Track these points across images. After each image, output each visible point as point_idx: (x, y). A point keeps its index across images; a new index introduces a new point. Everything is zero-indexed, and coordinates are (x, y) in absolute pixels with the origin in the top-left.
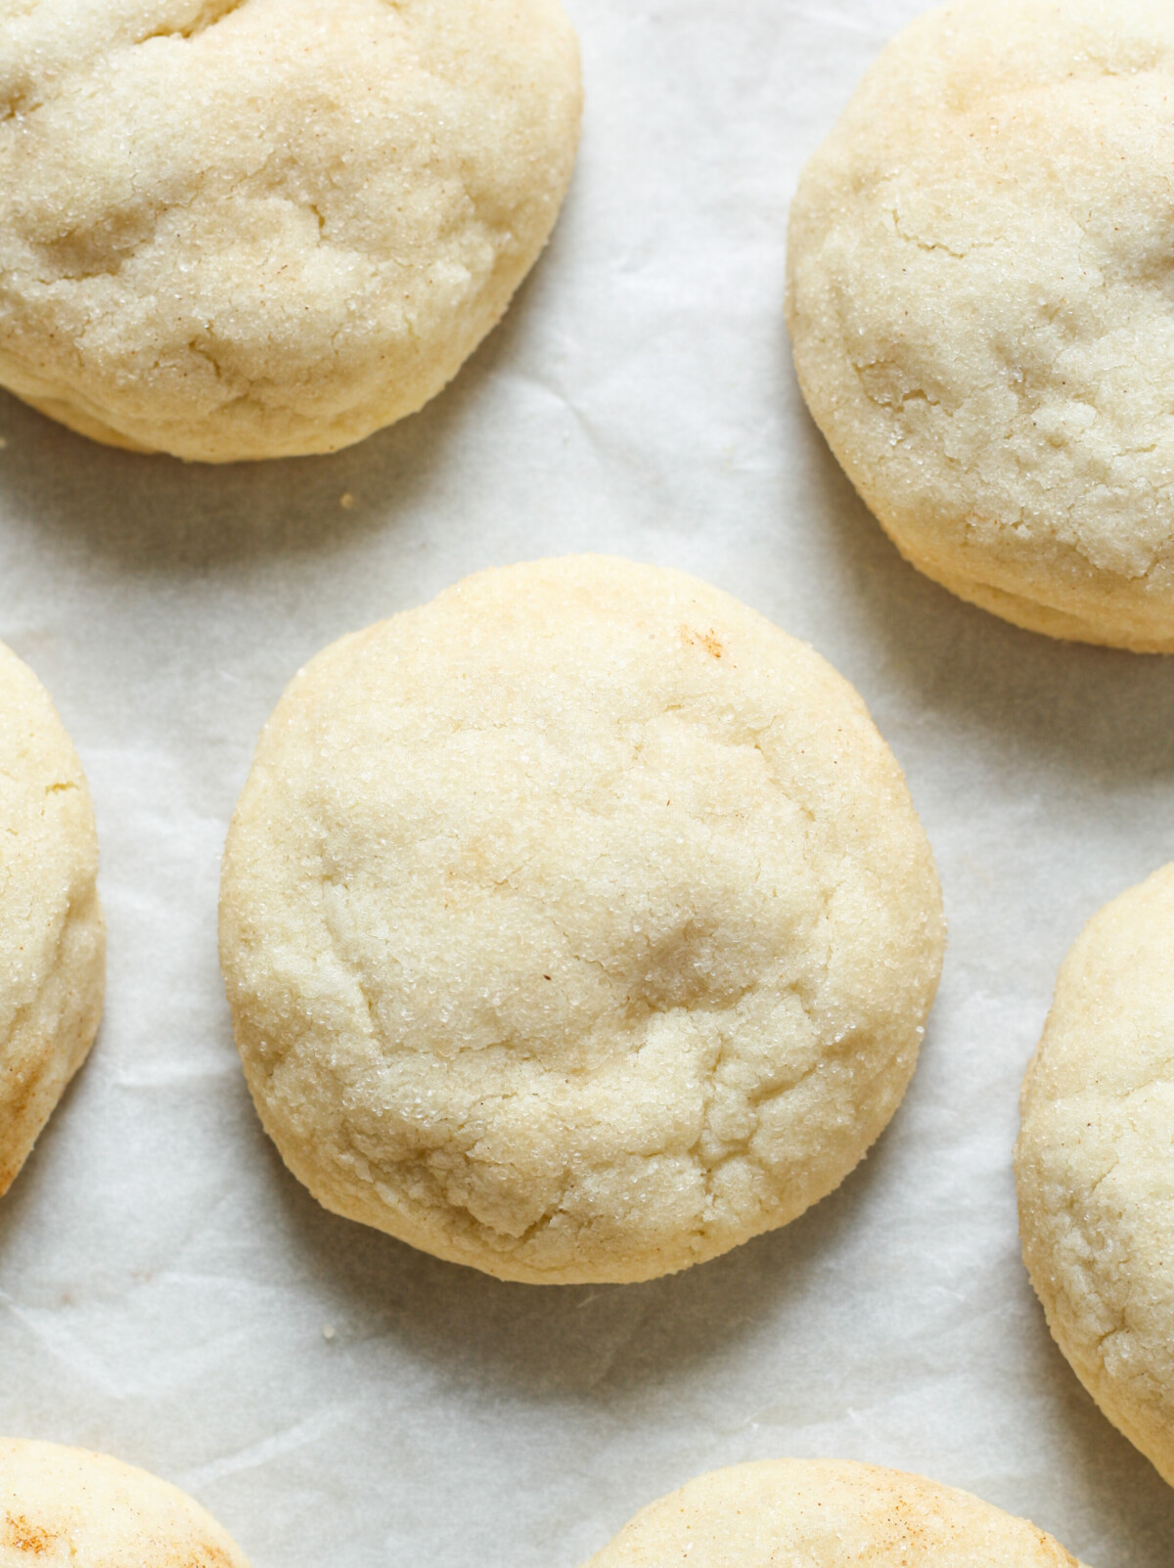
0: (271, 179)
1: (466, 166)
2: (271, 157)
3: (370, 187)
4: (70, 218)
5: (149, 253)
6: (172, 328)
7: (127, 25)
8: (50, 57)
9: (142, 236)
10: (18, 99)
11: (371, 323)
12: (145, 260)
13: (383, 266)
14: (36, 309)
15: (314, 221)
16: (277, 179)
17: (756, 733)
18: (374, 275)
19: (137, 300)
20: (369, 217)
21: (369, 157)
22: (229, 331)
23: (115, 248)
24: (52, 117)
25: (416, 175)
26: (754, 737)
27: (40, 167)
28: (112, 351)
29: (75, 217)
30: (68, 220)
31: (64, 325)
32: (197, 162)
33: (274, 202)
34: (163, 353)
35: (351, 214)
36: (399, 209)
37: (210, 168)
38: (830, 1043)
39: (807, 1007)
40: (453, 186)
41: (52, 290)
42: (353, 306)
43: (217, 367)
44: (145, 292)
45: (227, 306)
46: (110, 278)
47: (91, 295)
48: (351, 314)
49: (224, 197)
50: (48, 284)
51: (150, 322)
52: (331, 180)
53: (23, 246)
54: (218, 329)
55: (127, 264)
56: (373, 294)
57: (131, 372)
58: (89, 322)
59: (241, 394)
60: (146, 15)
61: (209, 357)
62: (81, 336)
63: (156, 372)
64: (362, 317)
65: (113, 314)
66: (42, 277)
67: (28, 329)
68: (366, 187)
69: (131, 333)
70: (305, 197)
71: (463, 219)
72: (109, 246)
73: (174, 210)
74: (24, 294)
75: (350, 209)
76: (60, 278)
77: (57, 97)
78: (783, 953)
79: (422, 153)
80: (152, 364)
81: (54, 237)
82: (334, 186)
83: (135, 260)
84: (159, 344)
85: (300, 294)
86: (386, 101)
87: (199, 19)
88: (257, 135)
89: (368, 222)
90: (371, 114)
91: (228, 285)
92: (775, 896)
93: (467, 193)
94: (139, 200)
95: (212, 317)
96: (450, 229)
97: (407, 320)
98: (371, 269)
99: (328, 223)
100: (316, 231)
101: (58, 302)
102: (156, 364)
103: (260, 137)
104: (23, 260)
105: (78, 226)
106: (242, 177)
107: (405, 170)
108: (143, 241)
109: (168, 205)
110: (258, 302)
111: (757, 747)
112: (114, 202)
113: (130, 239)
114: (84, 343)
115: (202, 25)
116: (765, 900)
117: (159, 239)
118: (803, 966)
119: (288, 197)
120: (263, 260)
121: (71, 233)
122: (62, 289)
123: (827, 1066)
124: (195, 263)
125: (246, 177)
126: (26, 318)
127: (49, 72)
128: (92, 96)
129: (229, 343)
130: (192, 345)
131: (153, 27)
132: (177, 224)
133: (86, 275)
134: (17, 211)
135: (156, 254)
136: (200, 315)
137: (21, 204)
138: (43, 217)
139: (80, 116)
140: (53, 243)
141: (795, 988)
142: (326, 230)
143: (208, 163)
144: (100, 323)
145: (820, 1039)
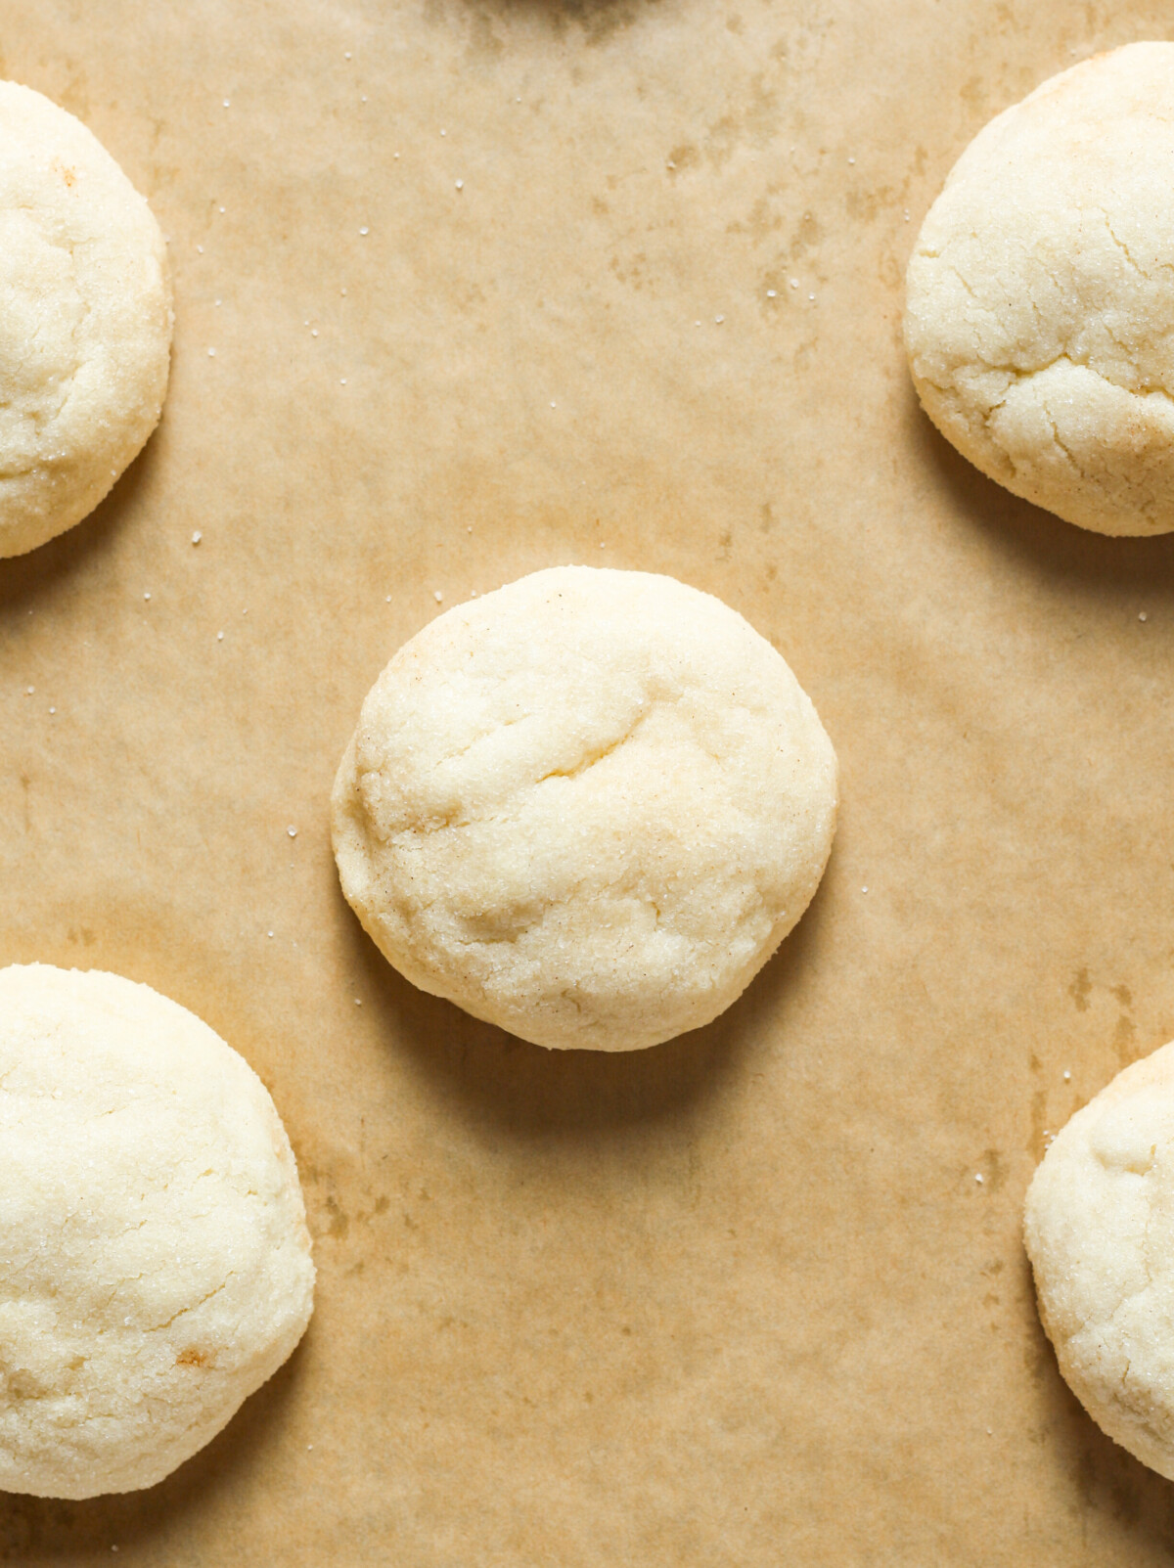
0: (626, 888)
1: (759, 874)
2: (626, 872)
3: (694, 893)
4: (485, 906)
5: (538, 932)
6: (551, 983)
7: (532, 770)
8: (477, 792)
9: (534, 920)
10: (451, 816)
11: (688, 984)
12: (536, 935)
13: (699, 946)
14: (456, 960)
15: (653, 912)
16: (631, 885)
17: (73, 244)
18: (693, 950)
19: (527, 962)
20: (691, 913)
21: (696, 874)
22: (592, 989)
23: (514, 926)
24: (475, 834)
25: (725, 884)
26: (71, 246)
27: (465, 867)
28: (508, 994)
29: (488, 905)
30: (484, 907)
31: (473, 970)
32: (575, 875)
33: (628, 901)
34: (543, 998)
35: (679, 910)
36: (712, 908)
37: (585, 879)
38: (44, 459)
39: (38, 430)
40: (749, 888)
41: (467, 948)
42: (676, 972)
43: (579, 1006)
44: (534, 958)
45: (591, 972)
46: (510, 945)
47: (495, 955)
48: (674, 977)
49: (593, 899)
50: (466, 944)
51: (536, 978)
52: (667, 888)
53: (450, 918)
54: (582, 986)
55: (521, 937)
56: (691, 964)
57: (520, 1007)
58: (492, 972)
59: (593, 1022)
60: (545, 763)
61: (574, 1001)
62: (487, 980)
63: (537, 1009)
64: (682, 979)
65: (510, 968)
66: (462, 939)
67: (449, 970)
68: (691, 892)
69: (522, 984)
70: (649, 898)
71: (754, 908)
72: (510, 924)
73: (558, 905)
74: (448, 950)
75: (679, 907)
76: (474, 941)
77: (479, 821)
78: (35, 391)
79: (731, 869)
80: (534, 1004)
81: (473, 914)
82: (669, 891)
83: (527, 935)
84: (541, 992)
85: (641, 966)
86: (709, 834)
87: (581, 763)
88: (618, 857)
89: (691, 916)
90: (698, 844)
91: (592, 959)
92: (41, 351)
93: (758, 891)
94: (533, 897)
95: (580, 979)
96: (746, 916)
97: (712, 980)
98: (691, 947)
99: (662, 914)
100: (654, 920)
101: (472, 957)
102: (538, 1004)
103: (621, 858)
104: (450, 927)
105: (490, 910)
106: (606, 885)
107: (718, 881)
108: (534, 923)
109: (554, 902)
110: (612, 970)
111: (71, 253)
112: (516, 897)
113: (524, 922)
114: (488, 986)
115: (583, 767)
116: (33, 352)
117: (545, 924)
118: (44, 403)
119: (637, 897)
120: (617, 941)
121: (484, 915)
122: (476, 948)
123: (39, 473)
124: (570, 942)
125: (608, 885)
126: (448, 964)
127: (475, 802)
128: (505, 821)
129: (590, 995)
130: (564, 994)
131: (550, 771)
132: (560, 915)
133: (493, 941)
134: (448, 895)
135: (543, 934)
136: (571, 978)
137: (451, 890)
138: (465, 900)
139: (495, 836)
140: (472, 919)
141: (35, 416)
142: (661, 920)
143: (583, 876)
144: (501, 974)
145: (39, 454)
